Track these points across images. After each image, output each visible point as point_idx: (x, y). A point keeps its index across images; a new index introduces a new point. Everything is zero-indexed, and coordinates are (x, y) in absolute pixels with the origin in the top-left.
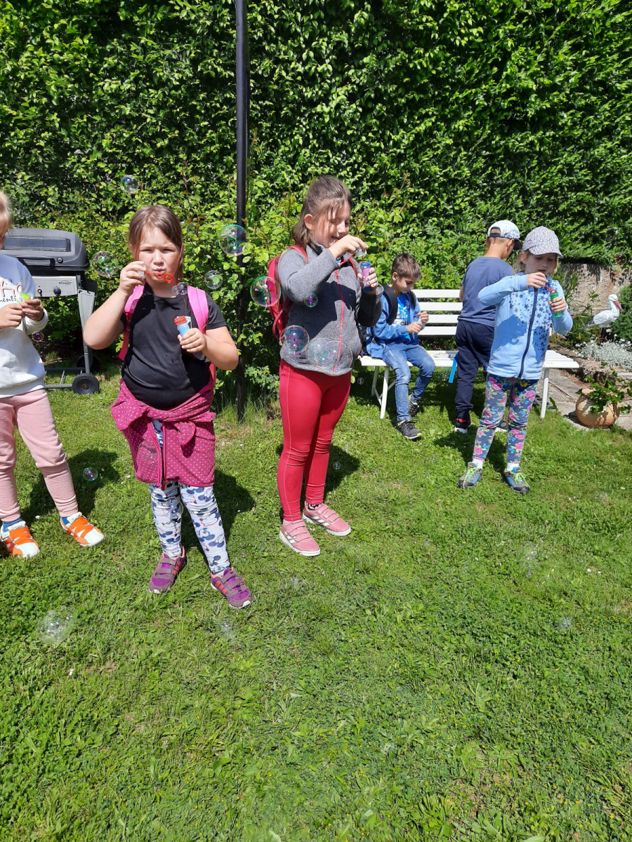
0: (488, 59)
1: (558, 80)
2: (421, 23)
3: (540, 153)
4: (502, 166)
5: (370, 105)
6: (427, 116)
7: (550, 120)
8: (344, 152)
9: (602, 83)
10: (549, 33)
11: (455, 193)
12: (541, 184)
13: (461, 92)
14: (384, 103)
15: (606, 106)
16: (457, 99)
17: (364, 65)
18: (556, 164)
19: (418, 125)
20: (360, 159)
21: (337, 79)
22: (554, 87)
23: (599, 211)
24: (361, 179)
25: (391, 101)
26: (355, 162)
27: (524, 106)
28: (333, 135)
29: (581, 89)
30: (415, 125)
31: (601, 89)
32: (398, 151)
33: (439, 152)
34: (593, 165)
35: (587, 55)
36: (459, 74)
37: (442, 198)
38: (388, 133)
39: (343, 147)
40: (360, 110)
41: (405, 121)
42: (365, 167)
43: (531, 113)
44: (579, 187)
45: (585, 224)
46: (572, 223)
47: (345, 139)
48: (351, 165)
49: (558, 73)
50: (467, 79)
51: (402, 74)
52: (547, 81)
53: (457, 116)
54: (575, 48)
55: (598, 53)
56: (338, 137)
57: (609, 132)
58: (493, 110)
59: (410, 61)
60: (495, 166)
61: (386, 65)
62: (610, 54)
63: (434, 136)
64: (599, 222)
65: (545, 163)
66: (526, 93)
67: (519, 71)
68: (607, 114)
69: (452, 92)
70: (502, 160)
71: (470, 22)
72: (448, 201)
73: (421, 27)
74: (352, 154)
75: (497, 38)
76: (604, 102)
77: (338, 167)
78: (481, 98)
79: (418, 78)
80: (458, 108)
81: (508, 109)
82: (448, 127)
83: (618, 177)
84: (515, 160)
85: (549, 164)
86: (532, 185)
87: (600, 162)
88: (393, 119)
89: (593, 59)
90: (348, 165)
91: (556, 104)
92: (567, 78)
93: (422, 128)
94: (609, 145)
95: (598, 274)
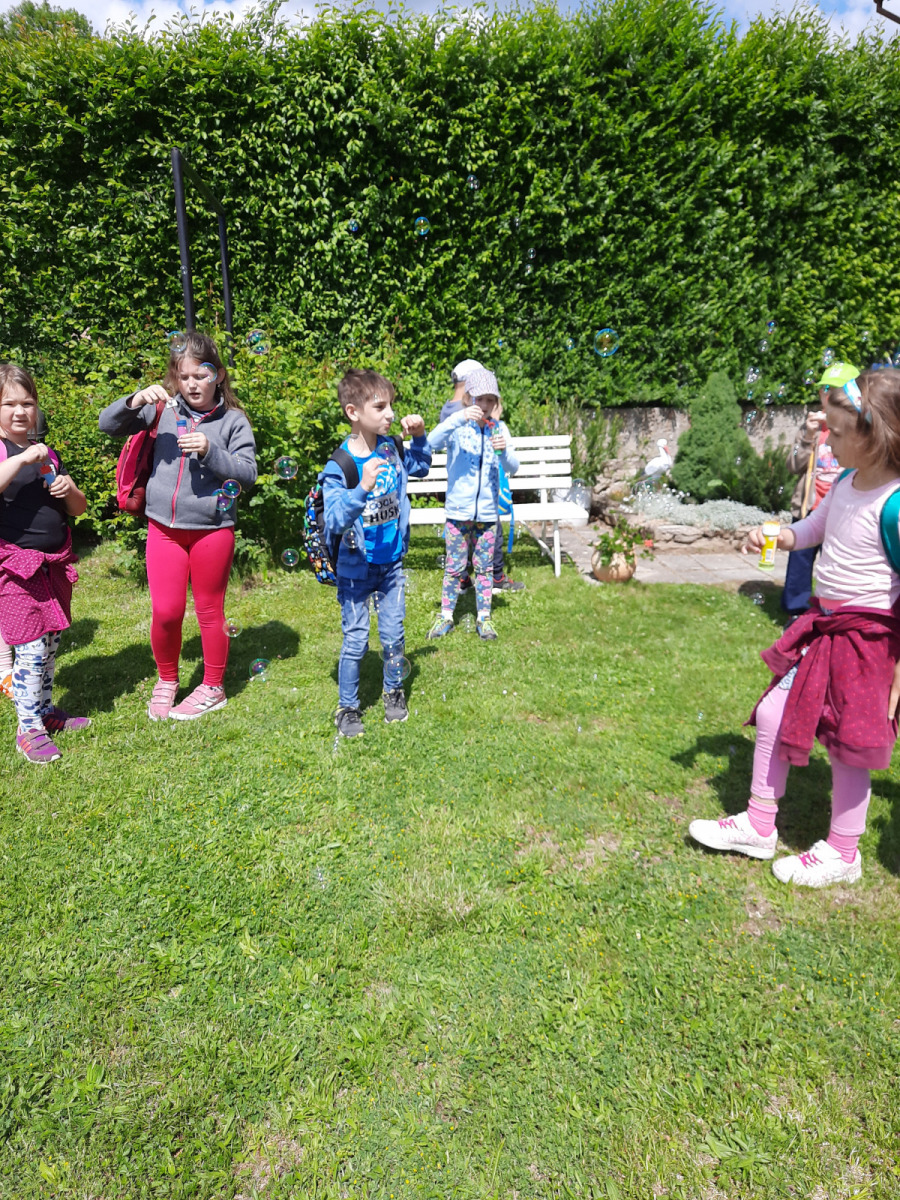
0: (507, 183)
1: (591, 202)
2: (423, 149)
3: (584, 284)
4: (541, 300)
5: (378, 239)
6: (446, 248)
7: (589, 246)
8: (355, 293)
9: (642, 202)
10: (574, 151)
11: (490, 332)
12: (590, 318)
13: (482, 221)
14: (394, 237)
15: (653, 228)
16: (479, 228)
17: (364, 198)
18: (603, 294)
19: (437, 259)
20: (373, 301)
21: (337, 212)
22: (586, 210)
23: (663, 346)
24: (378, 322)
25: (402, 233)
26: (369, 303)
27: (556, 233)
28: (339, 275)
29: (618, 210)
30: (433, 259)
31: (643, 209)
32: (416, 288)
33: (464, 288)
34: (647, 295)
35: (620, 174)
36: (478, 200)
37: (476, 339)
38: (402, 269)
39: (351, 288)
40: (367, 245)
41: (422, 255)
42: (381, 308)
43: (564, 240)
44: (635, 320)
45: (649, 361)
46: (631, 361)
47: (355, 277)
48: (365, 307)
49: (591, 194)
50: (487, 205)
51: (410, 205)
52: (577, 204)
53: (481, 248)
54: (606, 166)
55: (633, 171)
56: (346, 276)
57: (661, 256)
58: (522, 238)
59: (418, 190)
60: (533, 301)
61: (391, 196)
62: (646, 172)
63: (458, 270)
64: (664, 359)
65: (590, 295)
66: (556, 219)
67: (545, 194)
68: (654, 237)
69: (472, 222)
70: (540, 293)
71: (482, 144)
72: (483, 343)
73: (423, 154)
74: (363, 295)
75: (514, 160)
76: (648, 224)
77: (350, 310)
78: (506, 225)
79: (431, 207)
80: (482, 238)
81: (538, 237)
82: (473, 259)
83: (678, 305)
84: (556, 294)
85: (597, 296)
86: (577, 321)
87: (655, 290)
88: (408, 253)
89: (627, 178)
90: (360, 307)
91: (593, 229)
92: (602, 199)
93: (441, 262)
94: (662, 270)
95: (673, 419)
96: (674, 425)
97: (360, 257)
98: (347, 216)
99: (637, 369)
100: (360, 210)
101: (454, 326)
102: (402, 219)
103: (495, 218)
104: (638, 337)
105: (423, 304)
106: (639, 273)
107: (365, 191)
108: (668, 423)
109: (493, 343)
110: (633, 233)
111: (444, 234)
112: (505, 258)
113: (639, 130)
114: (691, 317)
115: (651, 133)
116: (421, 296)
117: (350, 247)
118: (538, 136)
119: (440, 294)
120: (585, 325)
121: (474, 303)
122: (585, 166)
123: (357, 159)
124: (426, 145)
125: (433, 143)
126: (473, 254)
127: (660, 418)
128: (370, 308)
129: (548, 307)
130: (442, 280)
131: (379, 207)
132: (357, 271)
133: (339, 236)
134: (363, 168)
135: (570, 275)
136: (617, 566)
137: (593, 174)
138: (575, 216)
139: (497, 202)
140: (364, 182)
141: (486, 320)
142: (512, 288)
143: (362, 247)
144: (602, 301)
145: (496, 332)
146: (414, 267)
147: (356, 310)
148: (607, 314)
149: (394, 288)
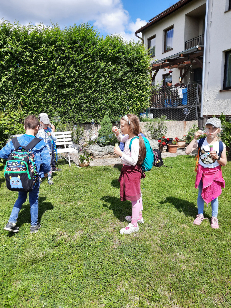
1: (72, 74)
6: (35, 84)
10: (67, 62)
13: (44, 78)
16: (44, 80)
17: (10, 71)
21: (3, 74)
22: (71, 77)
24: (17, 103)
25: (22, 80)
27: (64, 82)
28: (5, 90)
29: (79, 77)
30: (32, 87)
31: (85, 77)
32: (27, 94)
33: (41, 94)
35: (79, 68)
36: (43, 73)
37: (45, 107)
38: (23, 89)
39: (8, 94)
43: (66, 83)
47: (9, 91)
50: (45, 74)
51: (24, 73)
52: (69, 75)
54: (74, 67)
55: (82, 68)
56: (7, 91)
57: (90, 88)
58: (55, 83)
59: (26, 69)
60: (60, 98)
61: (18, 70)
62: (85, 68)
63: (39, 90)
65: (74, 97)
67: (60, 72)
69: (42, 78)
71: (42, 59)
72: (47, 108)
74: (12, 96)
75: (52, 63)
77: (8, 99)
78: (51, 79)
79: (30, 74)
80: (45, 82)
81: (59, 82)
84: (65, 96)
86: (72, 103)
88: (24, 85)
91: (73, 81)
93: (34, 88)
96: (98, 128)
97: (10, 86)
98: (6, 75)
99: (87, 115)
100: (10, 74)
101: (39, 104)
102: (22, 77)
103: (48, 77)
104: (87, 107)
105: (30, 98)
106: (85, 92)
107: (11, 69)
108: (96, 127)
109: (50, 108)
110: (84, 82)
111: (34, 81)
112: (51, 87)
113: (82, 59)
114: (99, 103)
115: (85, 59)
116: (29, 96)
117: (7, 83)
118: (57, 58)
119: (34, 96)
120: (74, 104)
121: (44, 98)
122: (70, 66)
123: (8, 61)
124: (27, 58)
125: (29, 58)
126: (43, 86)
127: (94, 126)
128: (14, 99)
129: (64, 100)
130: (34, 92)
131: (15, 73)
132: (10, 89)
133: (4, 80)
134: (10, 63)
135: (68, 92)
136: (85, 163)
137: (72, 68)
138: (68, 78)
139: (48, 74)
140: (10, 66)
141: (47, 102)
142: (54, 95)
143: (11, 83)
144: (77, 98)
145: (50, 105)
146: (26, 89)
147: (10, 100)
148: (78, 101)
149: (21, 94)
